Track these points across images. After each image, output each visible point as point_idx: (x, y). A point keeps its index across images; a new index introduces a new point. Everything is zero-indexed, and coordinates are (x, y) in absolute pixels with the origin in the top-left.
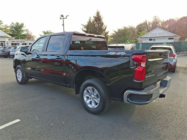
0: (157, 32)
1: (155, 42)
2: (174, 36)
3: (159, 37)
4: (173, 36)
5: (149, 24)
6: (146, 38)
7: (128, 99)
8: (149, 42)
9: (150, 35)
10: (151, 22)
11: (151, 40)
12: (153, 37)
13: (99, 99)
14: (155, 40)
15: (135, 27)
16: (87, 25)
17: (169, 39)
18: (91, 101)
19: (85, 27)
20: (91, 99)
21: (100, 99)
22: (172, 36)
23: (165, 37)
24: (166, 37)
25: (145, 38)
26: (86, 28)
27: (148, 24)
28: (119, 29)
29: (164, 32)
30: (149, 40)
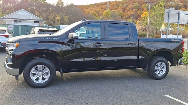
0: (22, 14)
1: (20, 24)
2: (39, 20)
3: (25, 19)
6: (10, 19)
8: (14, 24)
9: (14, 16)
12: (19, 19)
17: (35, 22)
24: (32, 20)
29: (29, 14)
30: (13, 21)
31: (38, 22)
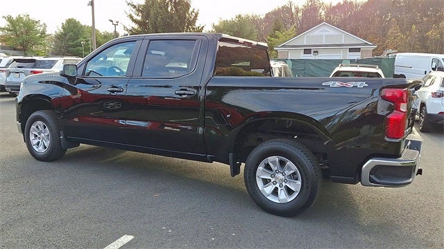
0: (323, 34)
1: (317, 57)
2: (361, 45)
3: (327, 46)
4: (359, 45)
5: (297, 12)
6: (296, 46)
7: (373, 177)
8: (303, 56)
9: (306, 39)
10: (301, 7)
11: (307, 51)
12: (314, 46)
13: (299, 183)
14: (317, 52)
15: (262, 17)
16: (144, 6)
17: (351, 50)
18: (276, 188)
19: (138, 10)
20: (275, 183)
21: (302, 183)
22: (357, 45)
23: (340, 45)
24: (344, 45)
25: (293, 46)
26: (140, 14)
27: (293, 10)
28: (225, 20)
29: (338, 33)
30: (302, 52)
31: (358, 50)
